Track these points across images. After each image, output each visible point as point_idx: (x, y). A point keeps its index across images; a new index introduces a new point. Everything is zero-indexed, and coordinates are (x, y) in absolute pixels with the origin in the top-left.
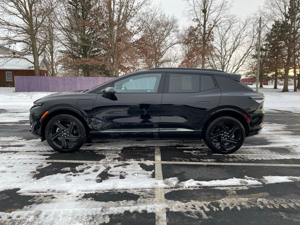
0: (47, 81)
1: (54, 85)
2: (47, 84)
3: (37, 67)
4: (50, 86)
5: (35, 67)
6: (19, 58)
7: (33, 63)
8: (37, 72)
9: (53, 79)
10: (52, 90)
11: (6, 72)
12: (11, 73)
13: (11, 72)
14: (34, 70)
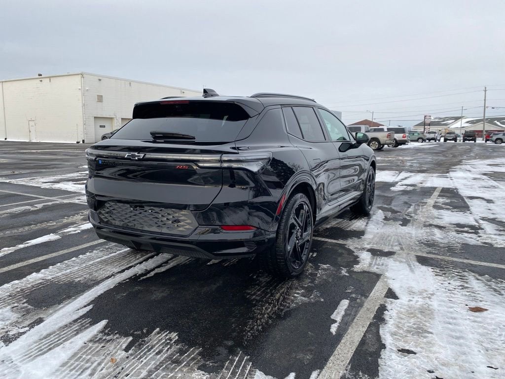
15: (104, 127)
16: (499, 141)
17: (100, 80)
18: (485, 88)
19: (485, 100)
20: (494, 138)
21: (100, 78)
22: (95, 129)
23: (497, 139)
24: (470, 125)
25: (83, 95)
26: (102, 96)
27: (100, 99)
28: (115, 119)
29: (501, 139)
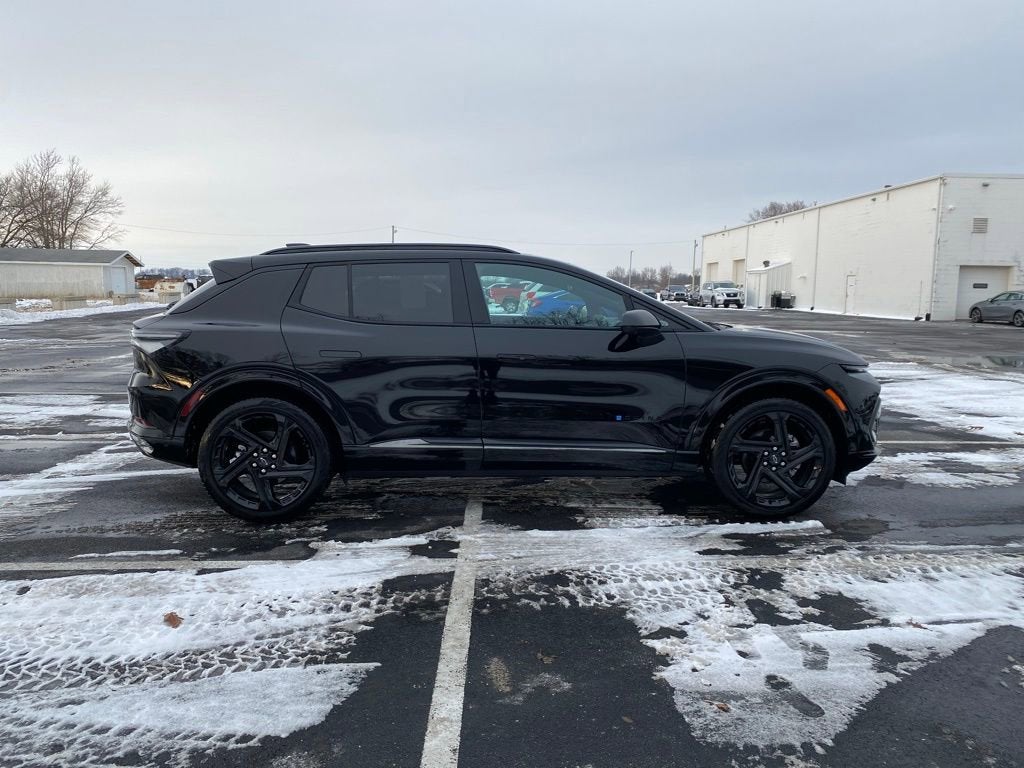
15: (985, 286)
17: (986, 185)
21: (987, 181)
22: (960, 292)
25: (940, 220)
26: (985, 220)
27: (981, 226)
28: (1016, 269)
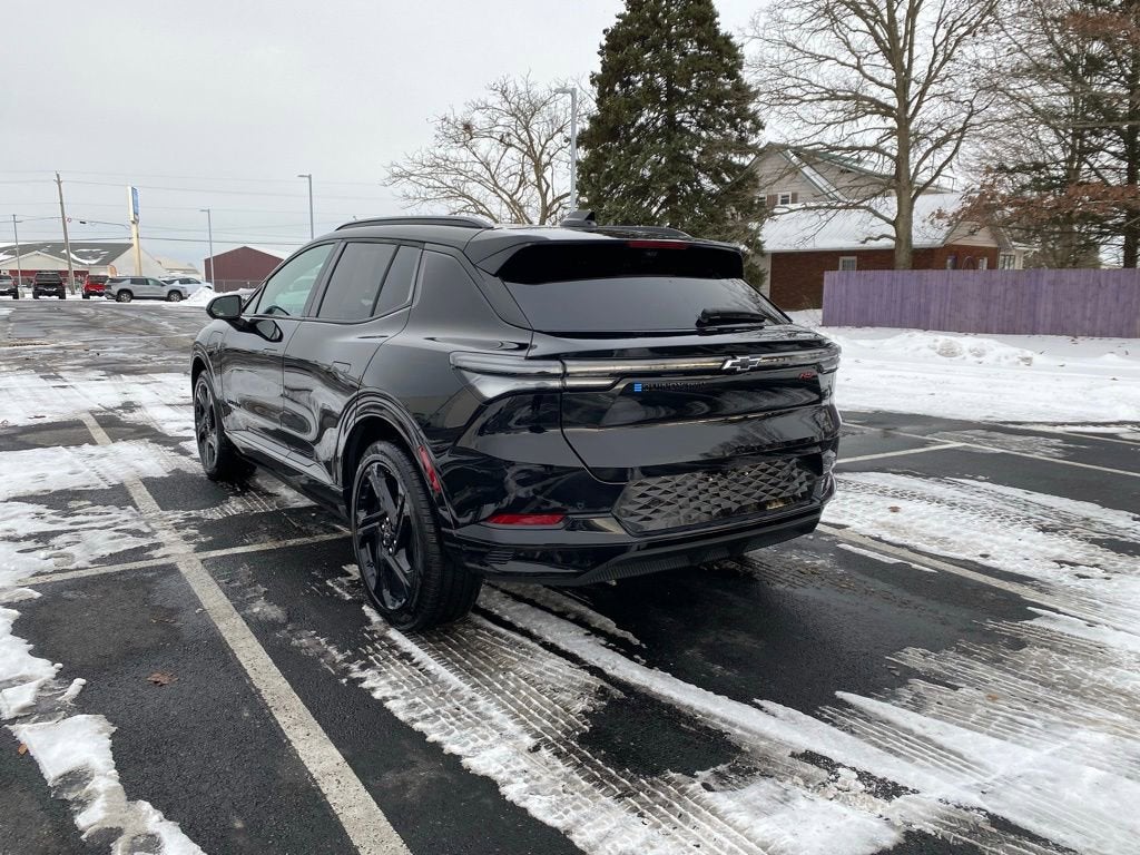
0: (923, 289)
1: (948, 304)
2: (922, 300)
3: (903, 238)
4: (932, 308)
5: (897, 239)
6: (859, 208)
7: (894, 223)
8: (902, 257)
9: (948, 280)
10: (939, 324)
11: (842, 259)
12: (853, 261)
13: (855, 258)
14: (893, 247)
16: (124, 296)
18: (58, 176)
19: (61, 203)
20: (115, 289)
23: (122, 291)
24: (7, 257)
29: (128, 292)
